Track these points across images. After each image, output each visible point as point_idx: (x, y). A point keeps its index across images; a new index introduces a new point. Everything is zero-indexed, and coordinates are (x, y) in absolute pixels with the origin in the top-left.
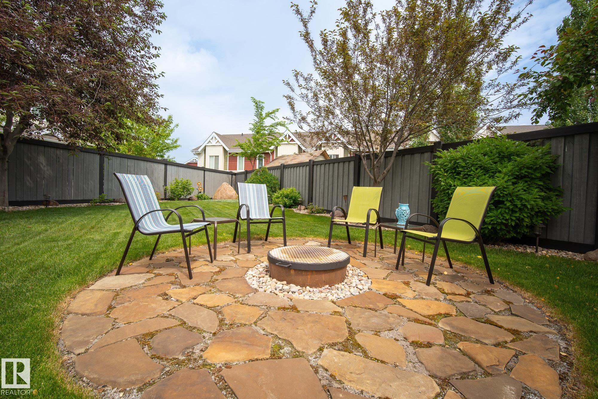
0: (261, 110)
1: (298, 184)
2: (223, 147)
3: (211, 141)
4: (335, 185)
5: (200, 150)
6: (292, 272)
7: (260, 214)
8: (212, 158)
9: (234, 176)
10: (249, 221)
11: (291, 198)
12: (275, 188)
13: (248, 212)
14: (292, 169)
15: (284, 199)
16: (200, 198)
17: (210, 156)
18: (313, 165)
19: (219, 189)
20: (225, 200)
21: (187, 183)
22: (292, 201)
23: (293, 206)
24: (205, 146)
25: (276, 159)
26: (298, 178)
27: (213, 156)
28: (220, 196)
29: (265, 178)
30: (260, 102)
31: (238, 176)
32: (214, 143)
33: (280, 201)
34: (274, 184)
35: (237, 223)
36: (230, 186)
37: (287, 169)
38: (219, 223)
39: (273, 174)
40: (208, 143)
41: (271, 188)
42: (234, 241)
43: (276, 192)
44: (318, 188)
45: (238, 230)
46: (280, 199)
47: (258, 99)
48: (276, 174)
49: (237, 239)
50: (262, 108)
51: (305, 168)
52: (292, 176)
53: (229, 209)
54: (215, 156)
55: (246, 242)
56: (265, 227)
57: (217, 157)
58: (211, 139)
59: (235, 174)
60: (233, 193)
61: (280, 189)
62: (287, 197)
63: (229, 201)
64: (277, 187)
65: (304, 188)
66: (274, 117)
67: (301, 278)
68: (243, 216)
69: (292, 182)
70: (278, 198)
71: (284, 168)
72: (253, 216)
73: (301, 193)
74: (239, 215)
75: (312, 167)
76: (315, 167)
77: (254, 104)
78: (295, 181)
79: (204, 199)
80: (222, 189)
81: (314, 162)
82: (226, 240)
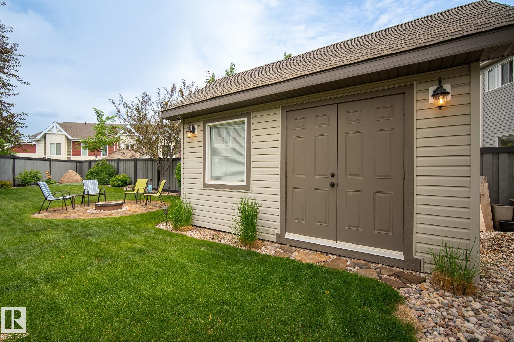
0: (102, 116)
1: (128, 171)
2: (66, 136)
3: (51, 129)
4: (149, 173)
5: (39, 137)
6: (102, 207)
7: (94, 192)
8: (53, 145)
9: (78, 164)
10: (89, 195)
11: (123, 181)
12: (113, 174)
13: (88, 192)
14: (125, 162)
15: (118, 181)
16: (48, 183)
17: (51, 143)
18: (137, 161)
19: (65, 175)
20: (72, 184)
21: (37, 173)
22: (123, 183)
23: (125, 185)
24: (45, 134)
25: (115, 152)
26: (128, 168)
27: (55, 143)
28: (66, 180)
29: (105, 168)
30: (100, 111)
31: (82, 164)
32: (55, 131)
33: (115, 183)
34: (112, 171)
35: (83, 196)
36: (75, 173)
37: (121, 162)
38: (75, 196)
39: (112, 165)
40: (48, 132)
41: (110, 174)
42: (82, 204)
43: (112, 177)
44: (140, 174)
45: (84, 200)
46: (115, 182)
47: (98, 109)
48: (114, 164)
49: (83, 203)
50: (102, 115)
51: (132, 162)
52: (125, 166)
53: (77, 190)
54: (57, 143)
55: (88, 204)
56: (97, 197)
57: (59, 144)
58: (52, 128)
59: (80, 162)
60: (78, 178)
61: (117, 174)
62: (120, 180)
63: (75, 185)
64: (114, 174)
65: (132, 174)
66: (113, 121)
67: (105, 208)
68: (86, 193)
69: (125, 170)
70: (114, 181)
71: (119, 161)
72: (91, 193)
73: (130, 177)
74: (84, 193)
75: (136, 162)
76: (138, 162)
77: (95, 112)
78: (126, 170)
79: (52, 184)
80: (69, 175)
81: (137, 159)
82: (78, 204)
